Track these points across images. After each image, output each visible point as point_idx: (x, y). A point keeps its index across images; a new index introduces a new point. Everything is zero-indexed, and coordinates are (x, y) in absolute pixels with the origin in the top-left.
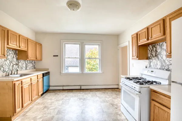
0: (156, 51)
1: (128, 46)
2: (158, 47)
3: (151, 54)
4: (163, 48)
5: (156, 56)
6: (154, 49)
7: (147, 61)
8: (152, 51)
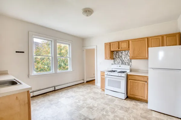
0: (119, 55)
1: (96, 49)
2: (120, 53)
3: (116, 56)
4: (123, 54)
5: (119, 58)
6: (118, 54)
7: (113, 60)
8: (116, 55)
